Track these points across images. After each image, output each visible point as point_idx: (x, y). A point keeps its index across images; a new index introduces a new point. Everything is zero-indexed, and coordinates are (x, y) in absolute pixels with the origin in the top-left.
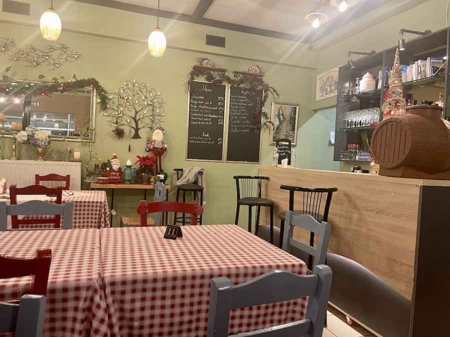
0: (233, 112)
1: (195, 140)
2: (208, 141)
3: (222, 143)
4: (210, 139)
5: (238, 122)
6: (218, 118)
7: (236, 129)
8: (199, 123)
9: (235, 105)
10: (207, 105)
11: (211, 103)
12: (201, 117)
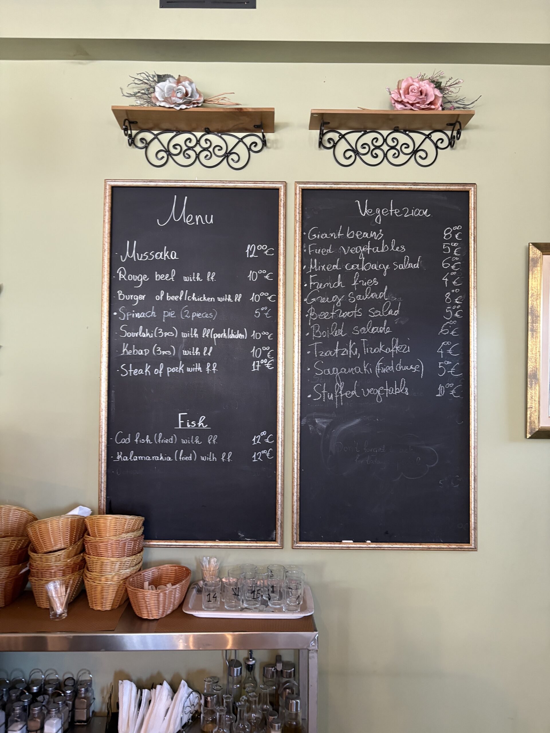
0: (319, 307)
1: (141, 450)
2: (203, 450)
3: (274, 453)
4: (212, 439)
5: (350, 351)
6: (249, 343)
7: (341, 385)
8: (159, 371)
9: (332, 276)
10: (192, 288)
11: (211, 276)
12: (165, 343)
